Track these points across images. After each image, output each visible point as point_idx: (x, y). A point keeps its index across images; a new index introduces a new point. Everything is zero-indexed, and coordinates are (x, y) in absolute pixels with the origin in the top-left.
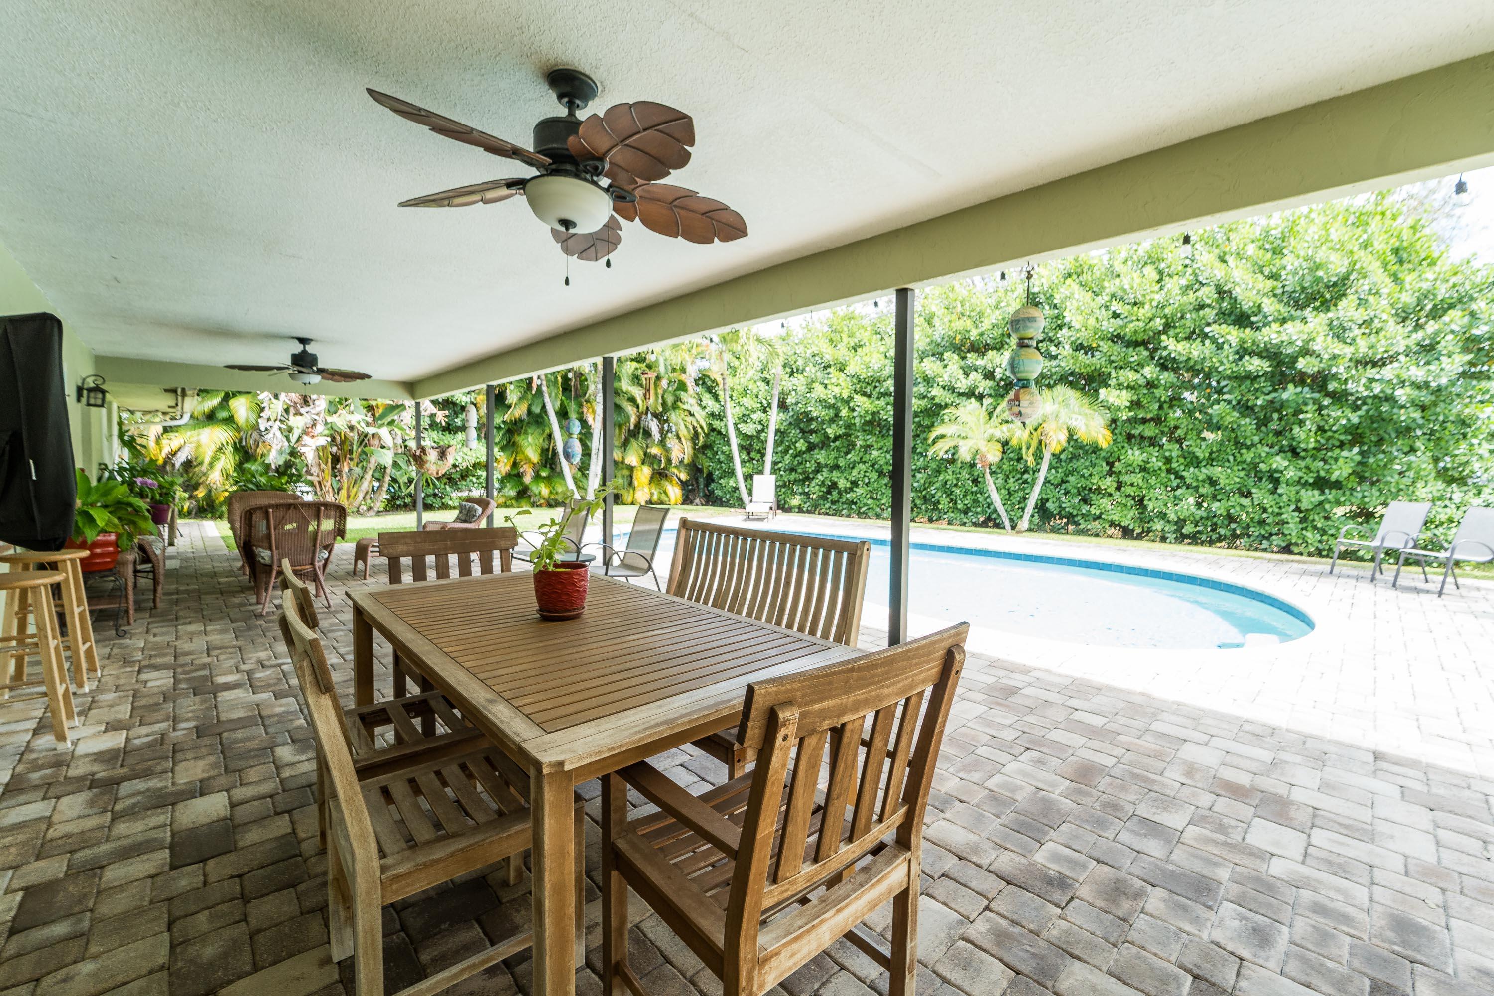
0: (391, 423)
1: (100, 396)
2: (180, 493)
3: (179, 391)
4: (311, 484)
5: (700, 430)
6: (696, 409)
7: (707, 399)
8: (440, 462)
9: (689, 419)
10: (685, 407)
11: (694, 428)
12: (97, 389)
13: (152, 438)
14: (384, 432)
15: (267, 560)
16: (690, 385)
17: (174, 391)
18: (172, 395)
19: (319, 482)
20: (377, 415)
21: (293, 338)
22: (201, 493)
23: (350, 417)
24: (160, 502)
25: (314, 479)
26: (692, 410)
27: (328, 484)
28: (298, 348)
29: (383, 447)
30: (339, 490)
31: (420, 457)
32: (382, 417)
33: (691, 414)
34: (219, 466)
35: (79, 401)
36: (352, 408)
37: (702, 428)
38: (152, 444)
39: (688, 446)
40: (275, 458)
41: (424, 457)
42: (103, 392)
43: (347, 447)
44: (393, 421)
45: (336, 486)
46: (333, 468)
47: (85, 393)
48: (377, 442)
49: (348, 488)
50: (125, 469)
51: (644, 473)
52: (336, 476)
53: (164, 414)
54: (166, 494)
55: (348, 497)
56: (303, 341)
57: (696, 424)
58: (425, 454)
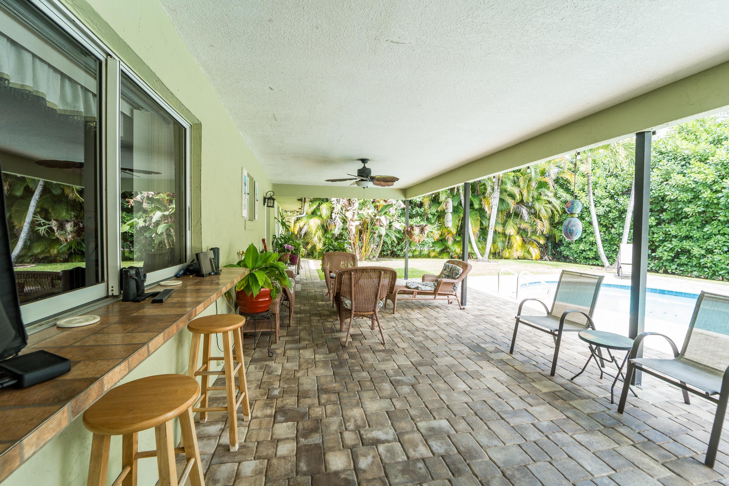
0: (385, 213)
1: (272, 201)
2: (302, 249)
3: (303, 199)
4: (350, 244)
5: (556, 212)
6: (553, 200)
7: (561, 192)
8: (421, 235)
9: (549, 205)
10: (545, 198)
11: (552, 211)
12: (271, 198)
13: (293, 222)
14: (383, 218)
15: (349, 307)
16: (551, 183)
17: (301, 200)
18: (300, 202)
19: (354, 243)
20: (379, 210)
21: (359, 160)
22: (309, 247)
23: (368, 211)
24: (295, 254)
25: (352, 242)
26: (550, 199)
27: (357, 244)
28: (360, 165)
29: (381, 226)
30: (362, 247)
31: (410, 232)
32: (382, 211)
33: (550, 202)
34: (317, 235)
35: (264, 205)
36: (368, 207)
37: (557, 211)
38: (292, 225)
39: (547, 223)
40: (337, 231)
41: (412, 232)
42: (274, 200)
43: (365, 226)
44: (386, 212)
45: (360, 245)
46: (360, 236)
47: (267, 200)
48: (378, 223)
49: (366, 246)
50: (282, 238)
51: (517, 240)
52: (360, 240)
53: (297, 212)
54: (297, 250)
55: (365, 251)
56: (364, 161)
57: (553, 209)
58: (413, 230)
